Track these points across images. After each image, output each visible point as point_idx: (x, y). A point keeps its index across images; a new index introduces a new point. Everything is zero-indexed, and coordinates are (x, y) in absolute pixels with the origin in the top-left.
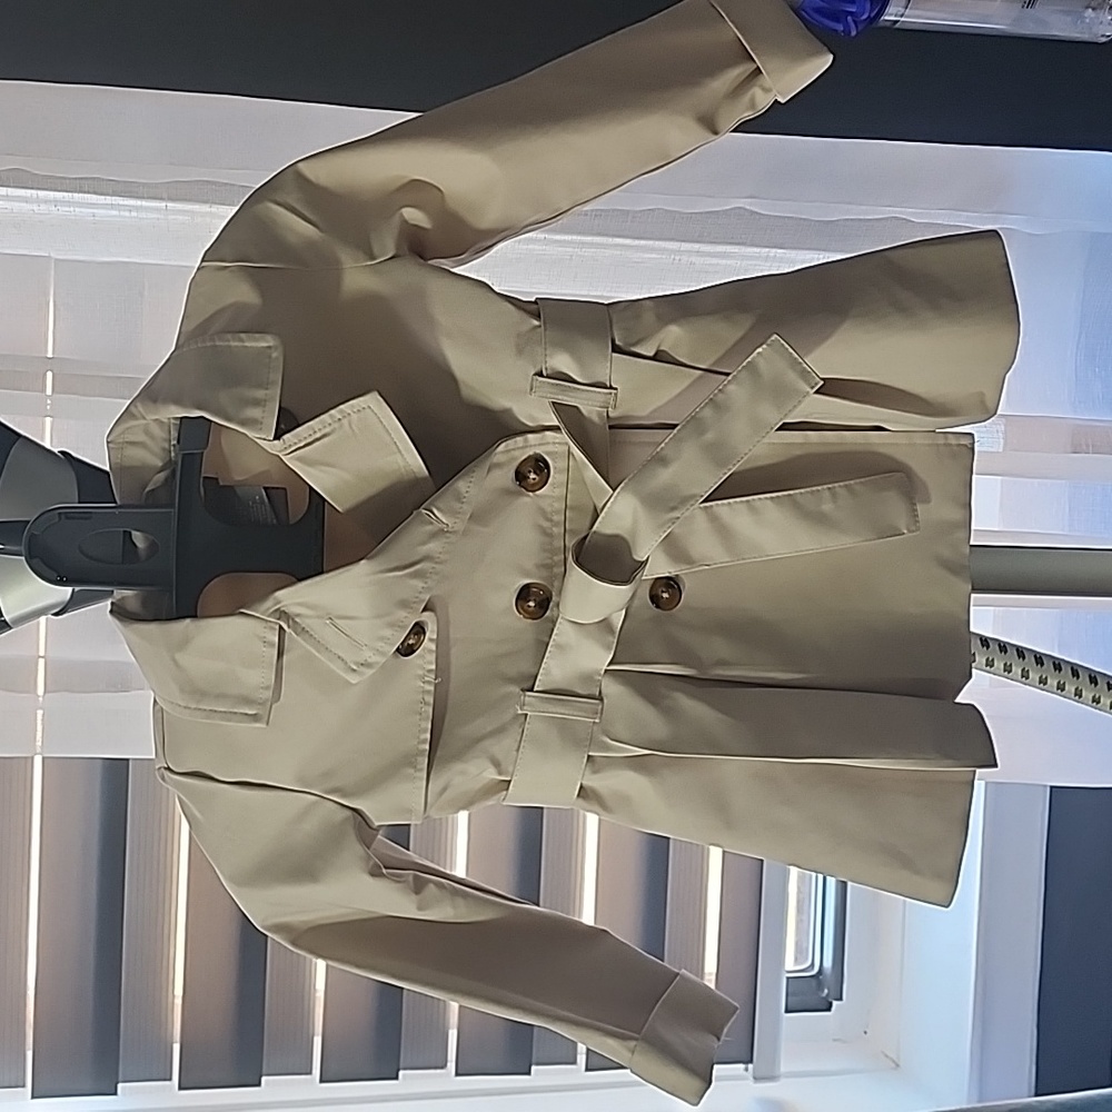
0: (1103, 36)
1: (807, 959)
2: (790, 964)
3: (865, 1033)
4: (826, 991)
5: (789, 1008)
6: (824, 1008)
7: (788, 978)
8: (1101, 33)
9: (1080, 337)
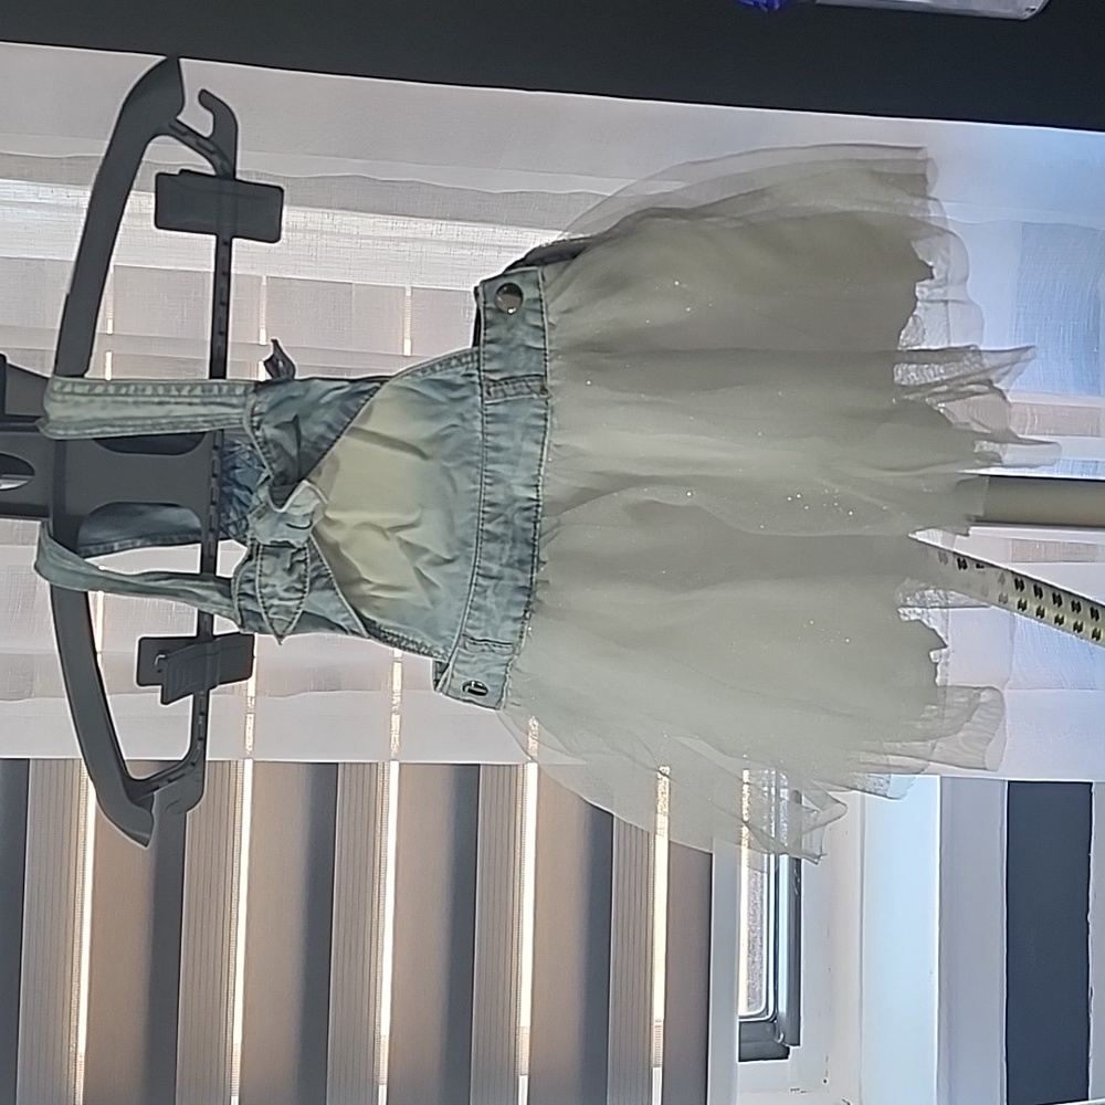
0: (1027, 9)
1: (761, 1004)
2: (743, 1009)
3: (825, 1081)
4: (782, 1036)
5: (743, 1057)
6: (780, 1055)
7: (740, 1023)
8: (1025, 7)
9: (1018, 319)
